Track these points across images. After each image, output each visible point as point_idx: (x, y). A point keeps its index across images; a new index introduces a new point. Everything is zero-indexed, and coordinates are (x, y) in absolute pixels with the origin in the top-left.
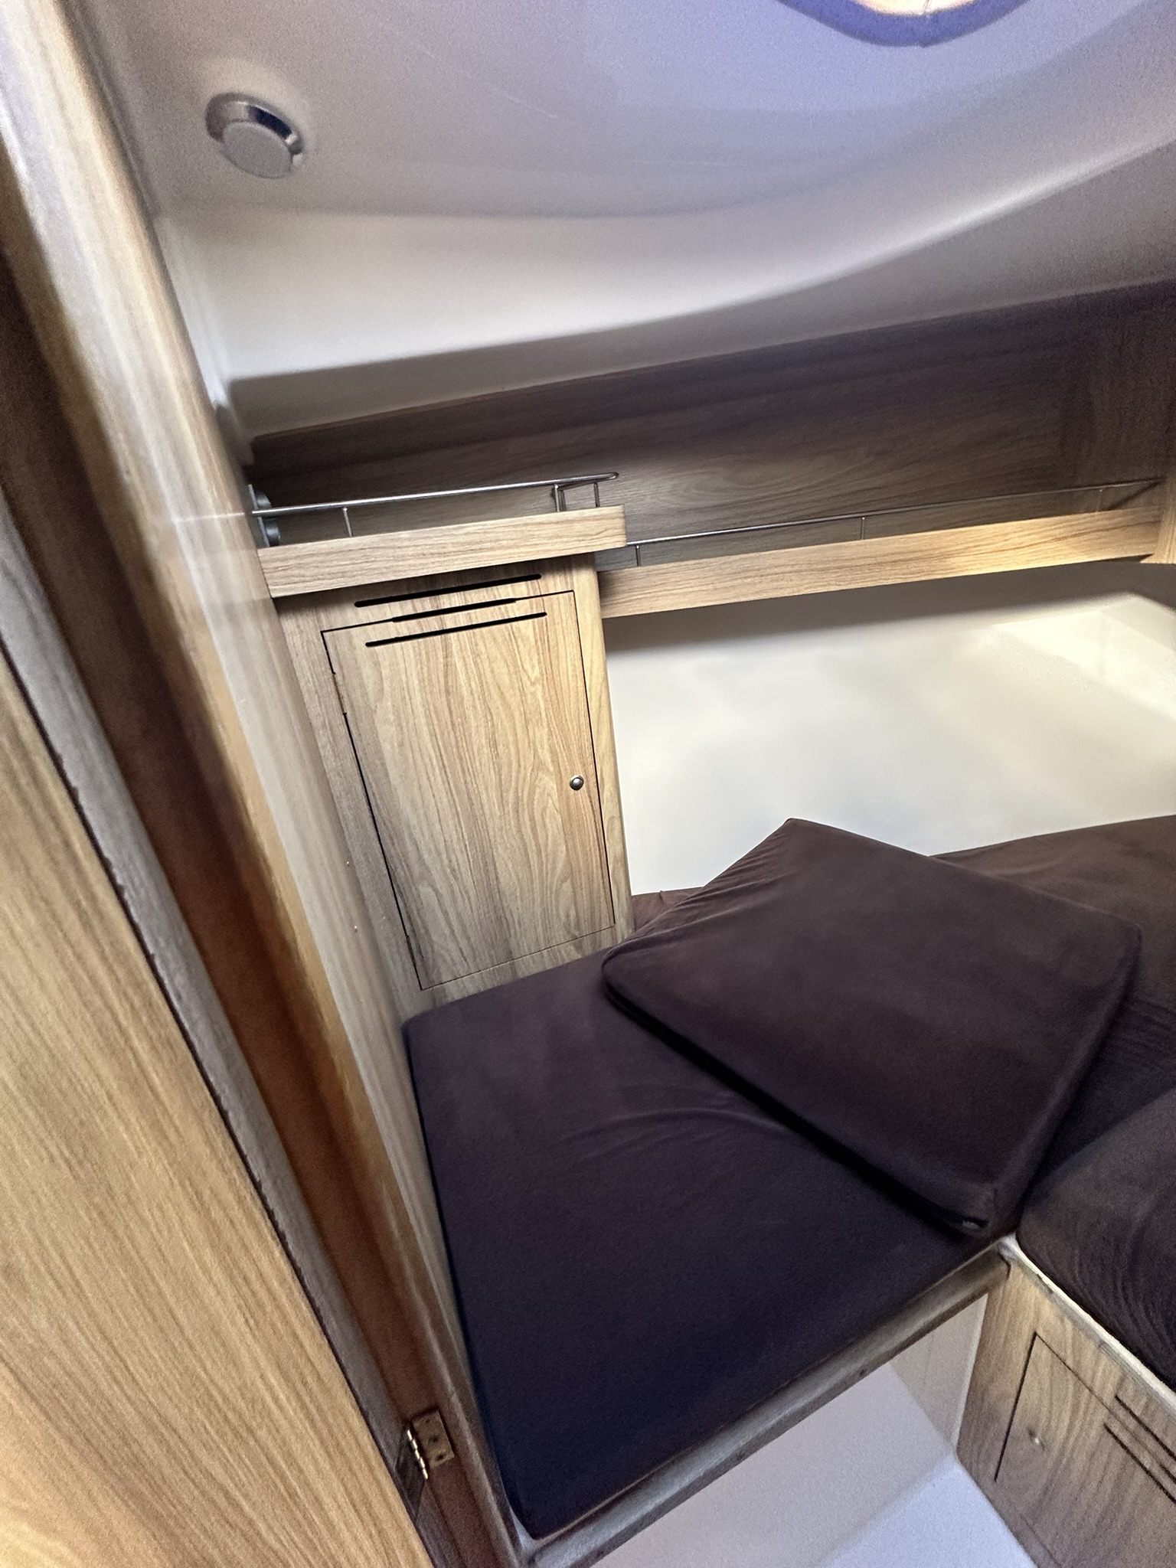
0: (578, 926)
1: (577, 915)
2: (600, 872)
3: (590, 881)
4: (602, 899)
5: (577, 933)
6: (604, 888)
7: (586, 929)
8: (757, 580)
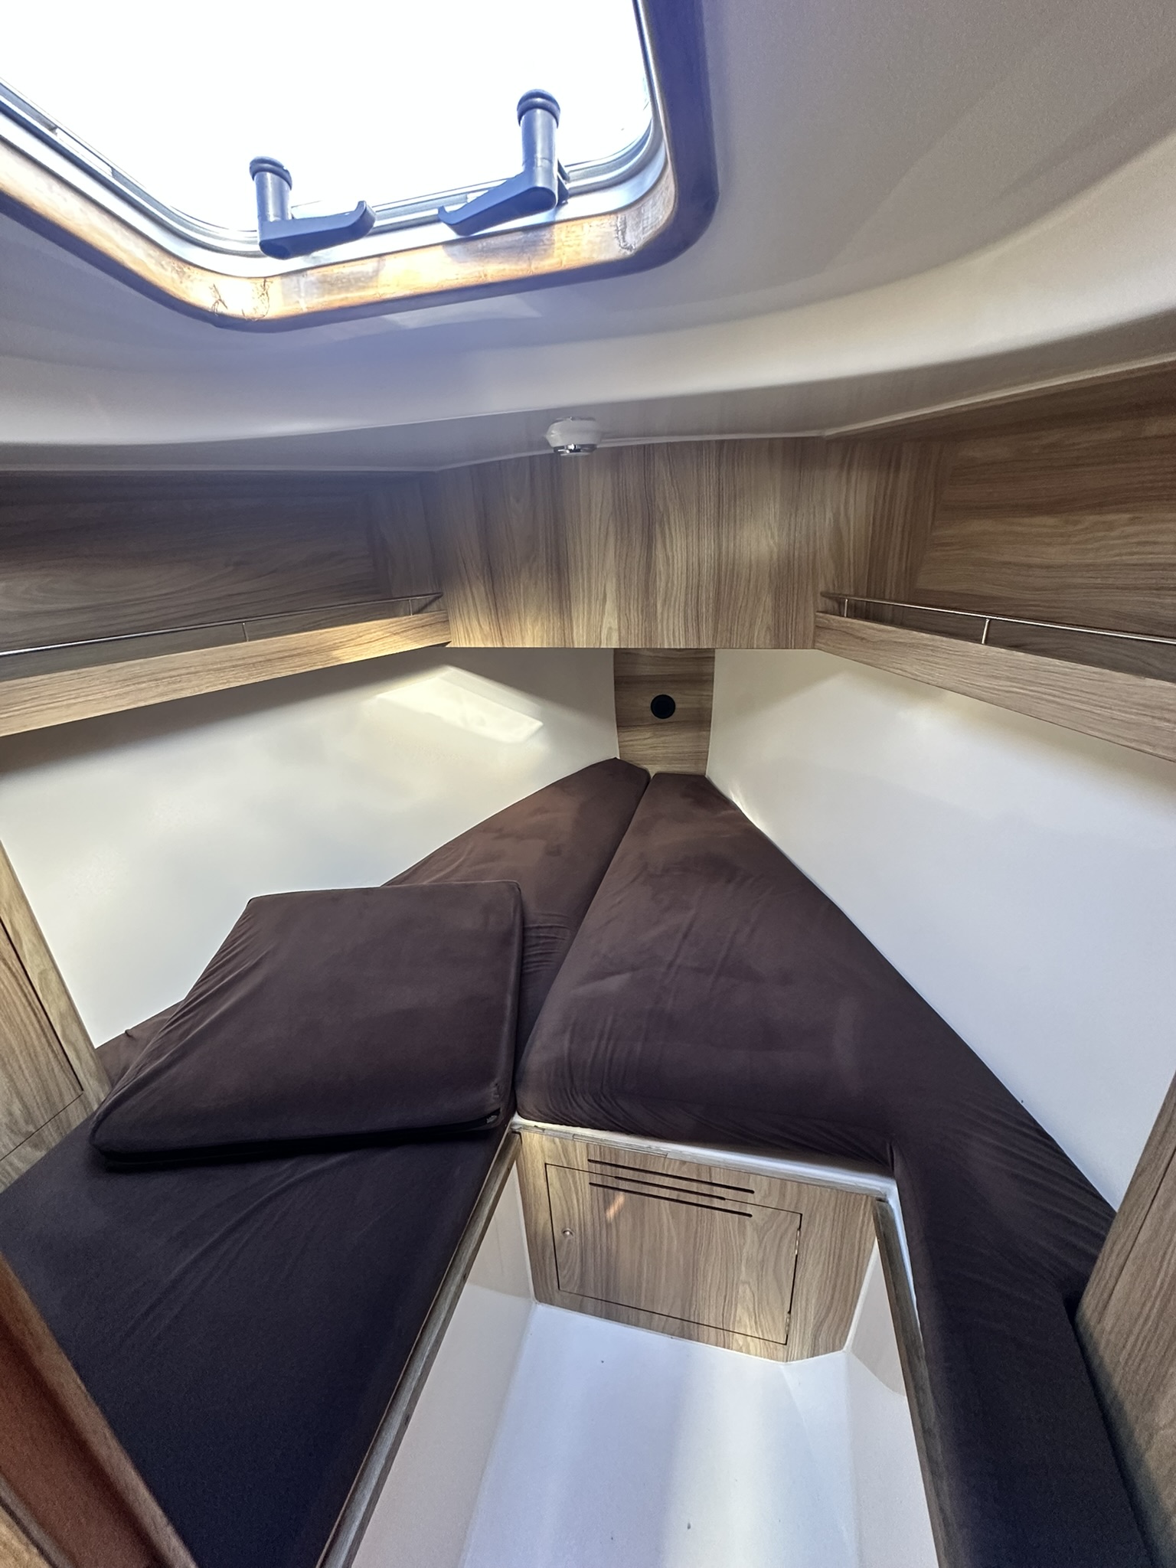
0: (29, 1118)
1: (25, 1106)
2: (44, 1040)
3: (33, 1057)
4: (56, 1070)
5: (31, 1129)
6: (56, 1056)
7: (41, 1116)
8: (152, 684)
